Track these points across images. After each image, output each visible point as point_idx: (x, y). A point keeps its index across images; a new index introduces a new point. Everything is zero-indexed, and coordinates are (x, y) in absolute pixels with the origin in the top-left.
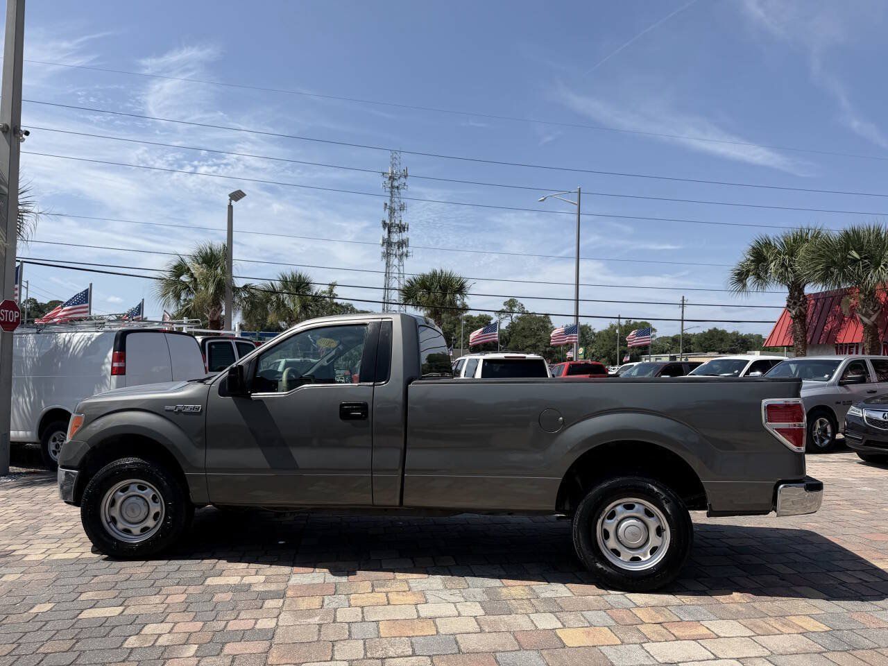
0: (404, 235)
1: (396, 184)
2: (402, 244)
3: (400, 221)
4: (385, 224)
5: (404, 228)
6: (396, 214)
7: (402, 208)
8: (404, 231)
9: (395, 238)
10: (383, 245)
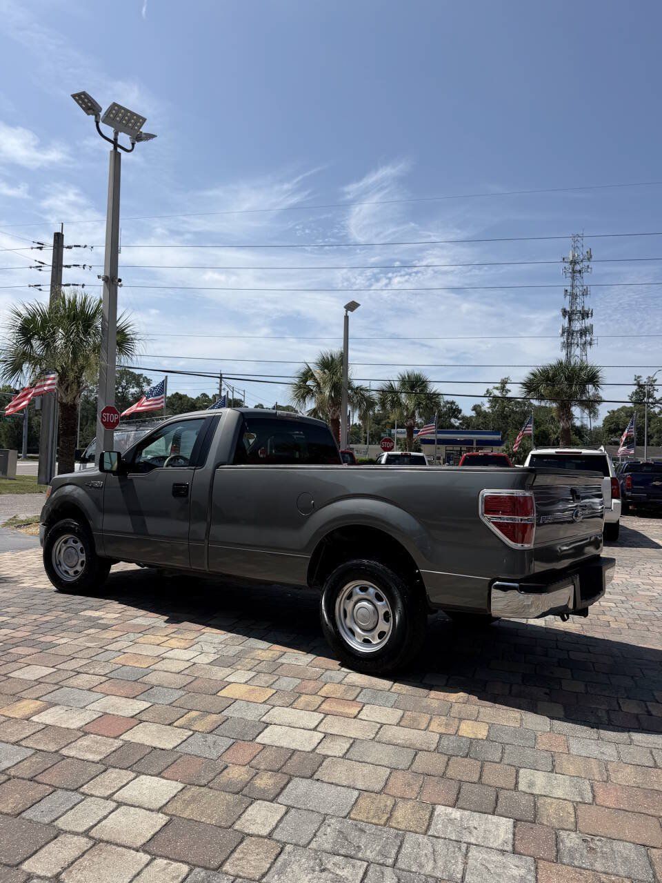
0: (588, 322)
1: (578, 267)
2: (585, 332)
3: (583, 307)
4: (565, 312)
5: (588, 314)
6: (578, 300)
7: (585, 293)
8: (588, 317)
9: (577, 326)
10: (562, 335)
